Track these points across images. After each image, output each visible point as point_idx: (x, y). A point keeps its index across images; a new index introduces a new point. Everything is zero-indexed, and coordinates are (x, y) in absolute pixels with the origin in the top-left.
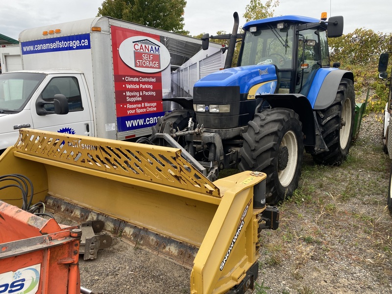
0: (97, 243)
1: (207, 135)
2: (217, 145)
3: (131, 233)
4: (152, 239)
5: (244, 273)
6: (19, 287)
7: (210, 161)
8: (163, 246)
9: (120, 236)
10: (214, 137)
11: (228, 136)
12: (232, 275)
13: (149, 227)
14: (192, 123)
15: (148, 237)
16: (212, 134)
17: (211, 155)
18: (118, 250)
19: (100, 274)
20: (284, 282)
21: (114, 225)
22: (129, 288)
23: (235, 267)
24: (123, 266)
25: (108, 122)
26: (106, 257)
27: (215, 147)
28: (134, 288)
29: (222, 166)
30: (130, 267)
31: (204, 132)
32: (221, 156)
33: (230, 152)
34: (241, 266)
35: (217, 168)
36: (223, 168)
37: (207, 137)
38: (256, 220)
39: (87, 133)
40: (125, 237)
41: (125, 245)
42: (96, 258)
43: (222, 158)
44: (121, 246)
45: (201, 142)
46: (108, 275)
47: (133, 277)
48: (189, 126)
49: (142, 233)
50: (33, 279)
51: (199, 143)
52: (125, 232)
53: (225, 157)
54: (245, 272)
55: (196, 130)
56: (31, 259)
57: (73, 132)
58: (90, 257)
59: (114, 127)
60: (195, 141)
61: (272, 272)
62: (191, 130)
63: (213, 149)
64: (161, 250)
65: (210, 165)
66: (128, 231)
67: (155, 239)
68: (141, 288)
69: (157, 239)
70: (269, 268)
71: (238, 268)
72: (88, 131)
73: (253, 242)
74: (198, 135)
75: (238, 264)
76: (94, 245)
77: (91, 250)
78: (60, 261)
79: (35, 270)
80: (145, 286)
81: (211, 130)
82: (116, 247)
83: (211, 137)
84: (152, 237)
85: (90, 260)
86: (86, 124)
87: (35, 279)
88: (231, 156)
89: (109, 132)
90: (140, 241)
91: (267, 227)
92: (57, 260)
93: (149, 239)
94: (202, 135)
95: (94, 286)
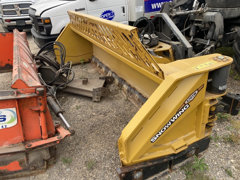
0: (100, 92)
1: (209, 14)
2: (216, 24)
3: (126, 89)
4: (137, 96)
5: (185, 145)
6: (3, 120)
7: (208, 40)
8: (141, 103)
9: (121, 89)
10: (215, 16)
11: (232, 16)
12: (172, 145)
13: (137, 87)
14: (197, 2)
15: (134, 94)
16: (215, 13)
17: (210, 34)
18: (116, 98)
19: (97, 112)
20: (232, 161)
21: (119, 81)
22: (108, 127)
23: (179, 138)
24: (113, 110)
25: (138, 5)
26: (107, 101)
27: (215, 26)
28: (112, 127)
29: (219, 45)
30: (117, 112)
31: (207, 11)
32: (220, 34)
33: (232, 31)
34: (185, 139)
35: (213, 46)
36: (221, 46)
37: (208, 16)
38: (208, 105)
39: (123, 14)
40: (123, 90)
41: (122, 96)
42: (99, 101)
43: (221, 37)
44: (119, 96)
45: (201, 21)
46: (101, 114)
47: (115, 119)
48: (194, 6)
49: (132, 90)
50: (12, 116)
51: (200, 22)
52: (124, 87)
53: (225, 36)
54: (187, 145)
55: (199, 10)
56: (7, 104)
57: (113, 13)
58: (96, 100)
59: (142, 9)
60: (196, 20)
61: (225, 147)
62: (195, 9)
63: (212, 28)
64: (140, 105)
65: (207, 43)
66: (125, 87)
67: (138, 97)
68: (115, 128)
69: (139, 97)
70: (224, 143)
71: (181, 141)
72: (124, 13)
73: (201, 122)
74: (201, 14)
75: (183, 137)
76: (98, 93)
77: (96, 96)
78: (30, 108)
79: (12, 111)
80: (119, 128)
81: (215, 9)
82: (116, 96)
83: (212, 16)
84: (137, 95)
85: (95, 101)
86: (122, 7)
87: (13, 117)
88: (231, 36)
89: (137, 13)
90: (130, 96)
91: (225, 111)
92: (29, 107)
93: (135, 95)
94: (204, 14)
95: (90, 119)
